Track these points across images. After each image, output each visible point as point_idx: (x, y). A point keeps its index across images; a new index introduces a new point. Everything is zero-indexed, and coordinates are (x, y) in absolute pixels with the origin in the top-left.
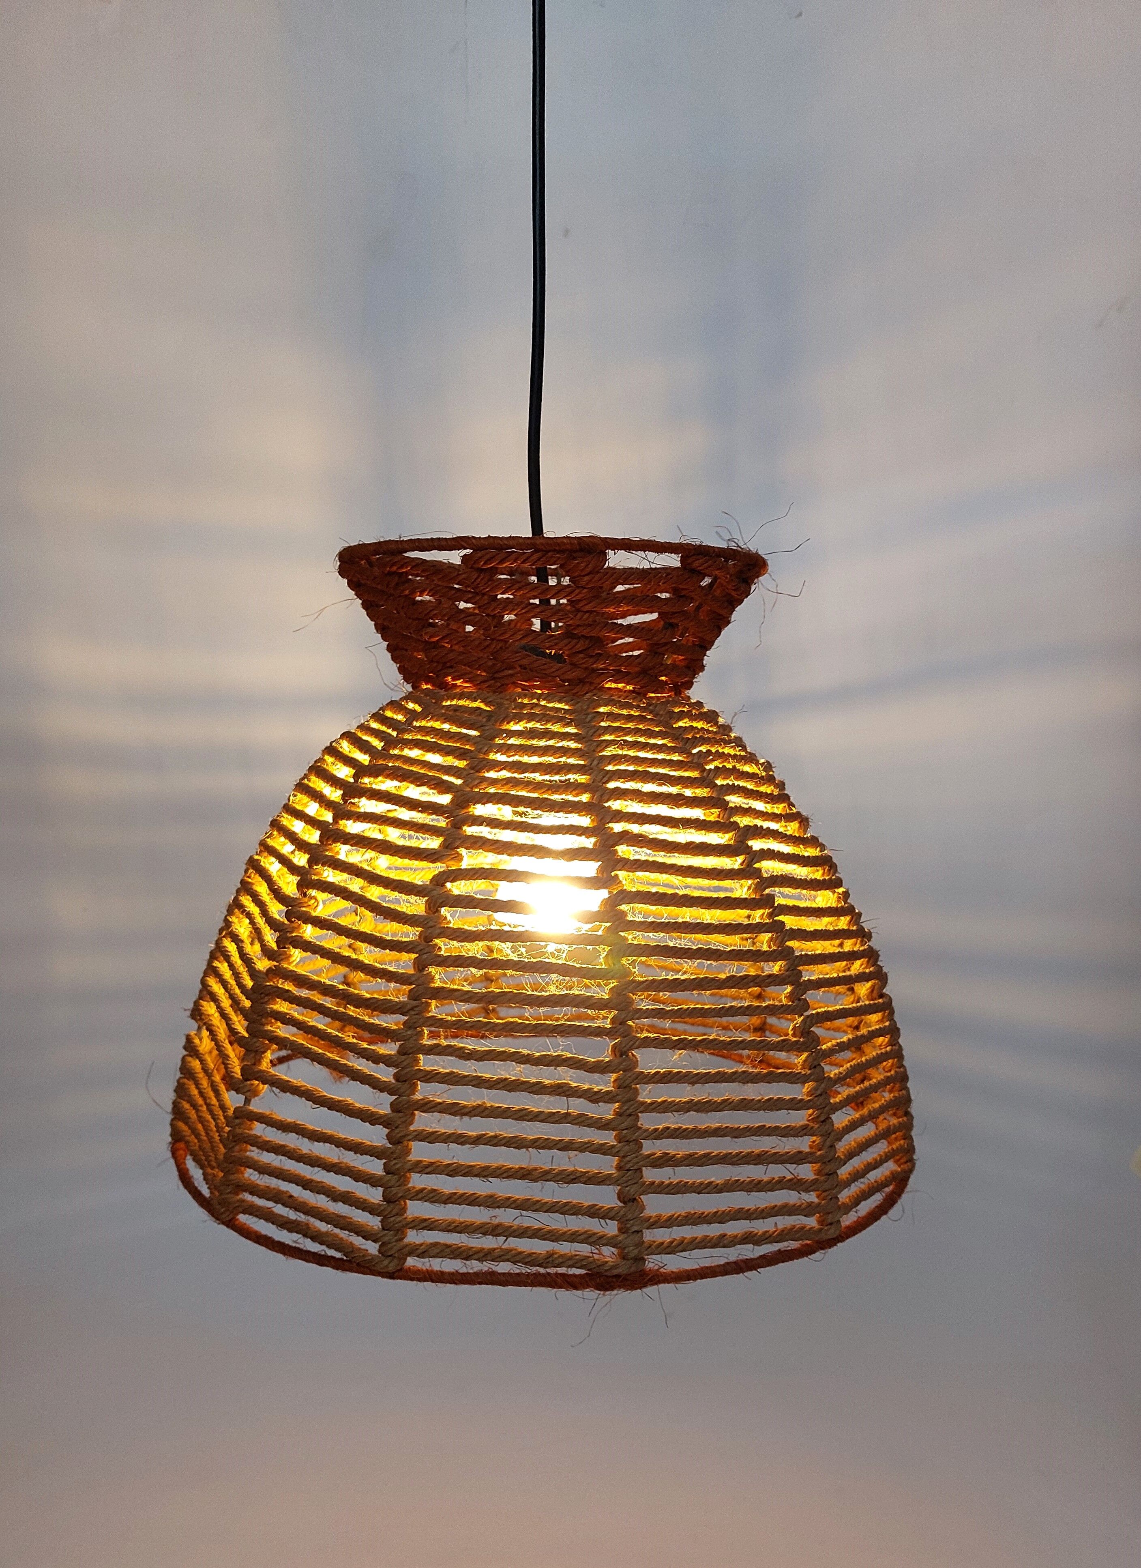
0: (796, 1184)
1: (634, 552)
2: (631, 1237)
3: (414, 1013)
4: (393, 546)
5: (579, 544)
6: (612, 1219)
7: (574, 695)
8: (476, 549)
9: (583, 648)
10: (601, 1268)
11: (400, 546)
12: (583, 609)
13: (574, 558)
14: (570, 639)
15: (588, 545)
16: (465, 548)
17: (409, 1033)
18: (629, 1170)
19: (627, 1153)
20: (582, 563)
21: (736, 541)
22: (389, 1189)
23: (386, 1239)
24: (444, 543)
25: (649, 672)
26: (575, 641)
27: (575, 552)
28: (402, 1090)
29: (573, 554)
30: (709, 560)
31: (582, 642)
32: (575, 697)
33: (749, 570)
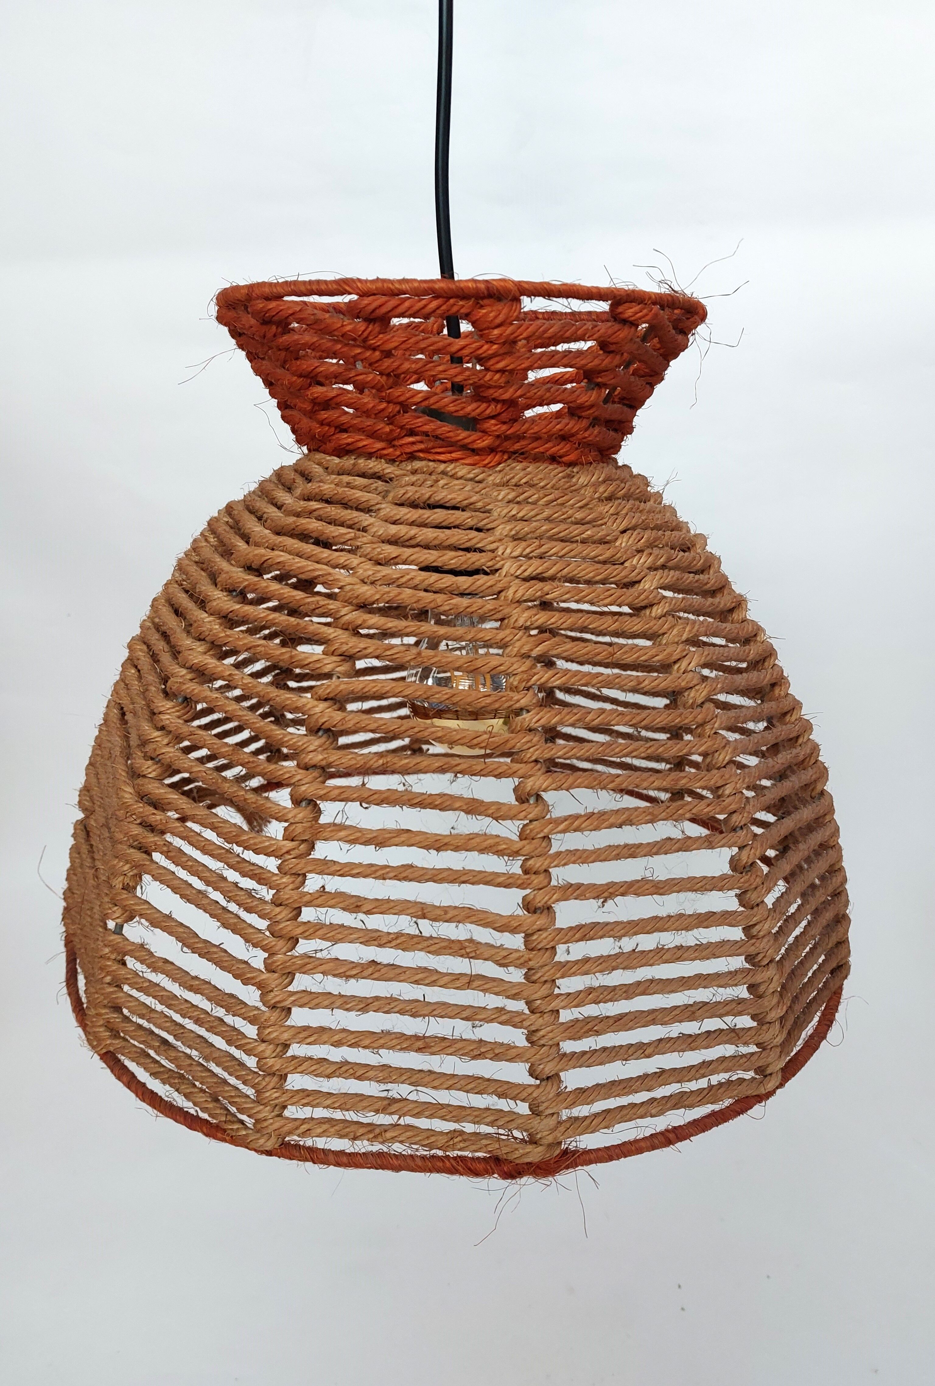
0: (734, 1035)
1: (555, 299)
2: (545, 1121)
3: (290, 857)
4: (267, 290)
5: (488, 288)
6: (523, 1100)
7: (485, 466)
8: (362, 295)
9: (493, 414)
10: (509, 1155)
11: (275, 290)
12: (492, 368)
13: (482, 307)
14: (479, 403)
15: (497, 290)
16: (350, 293)
17: (284, 880)
18: (544, 1045)
19: (541, 1026)
20: (492, 311)
21: (669, 283)
22: (264, 1061)
23: (261, 1116)
24: (323, 287)
25: (571, 439)
26: (484, 405)
27: (483, 298)
28: (277, 948)
29: (481, 302)
30: (644, 309)
31: (493, 406)
32: (486, 469)
33: (688, 319)
